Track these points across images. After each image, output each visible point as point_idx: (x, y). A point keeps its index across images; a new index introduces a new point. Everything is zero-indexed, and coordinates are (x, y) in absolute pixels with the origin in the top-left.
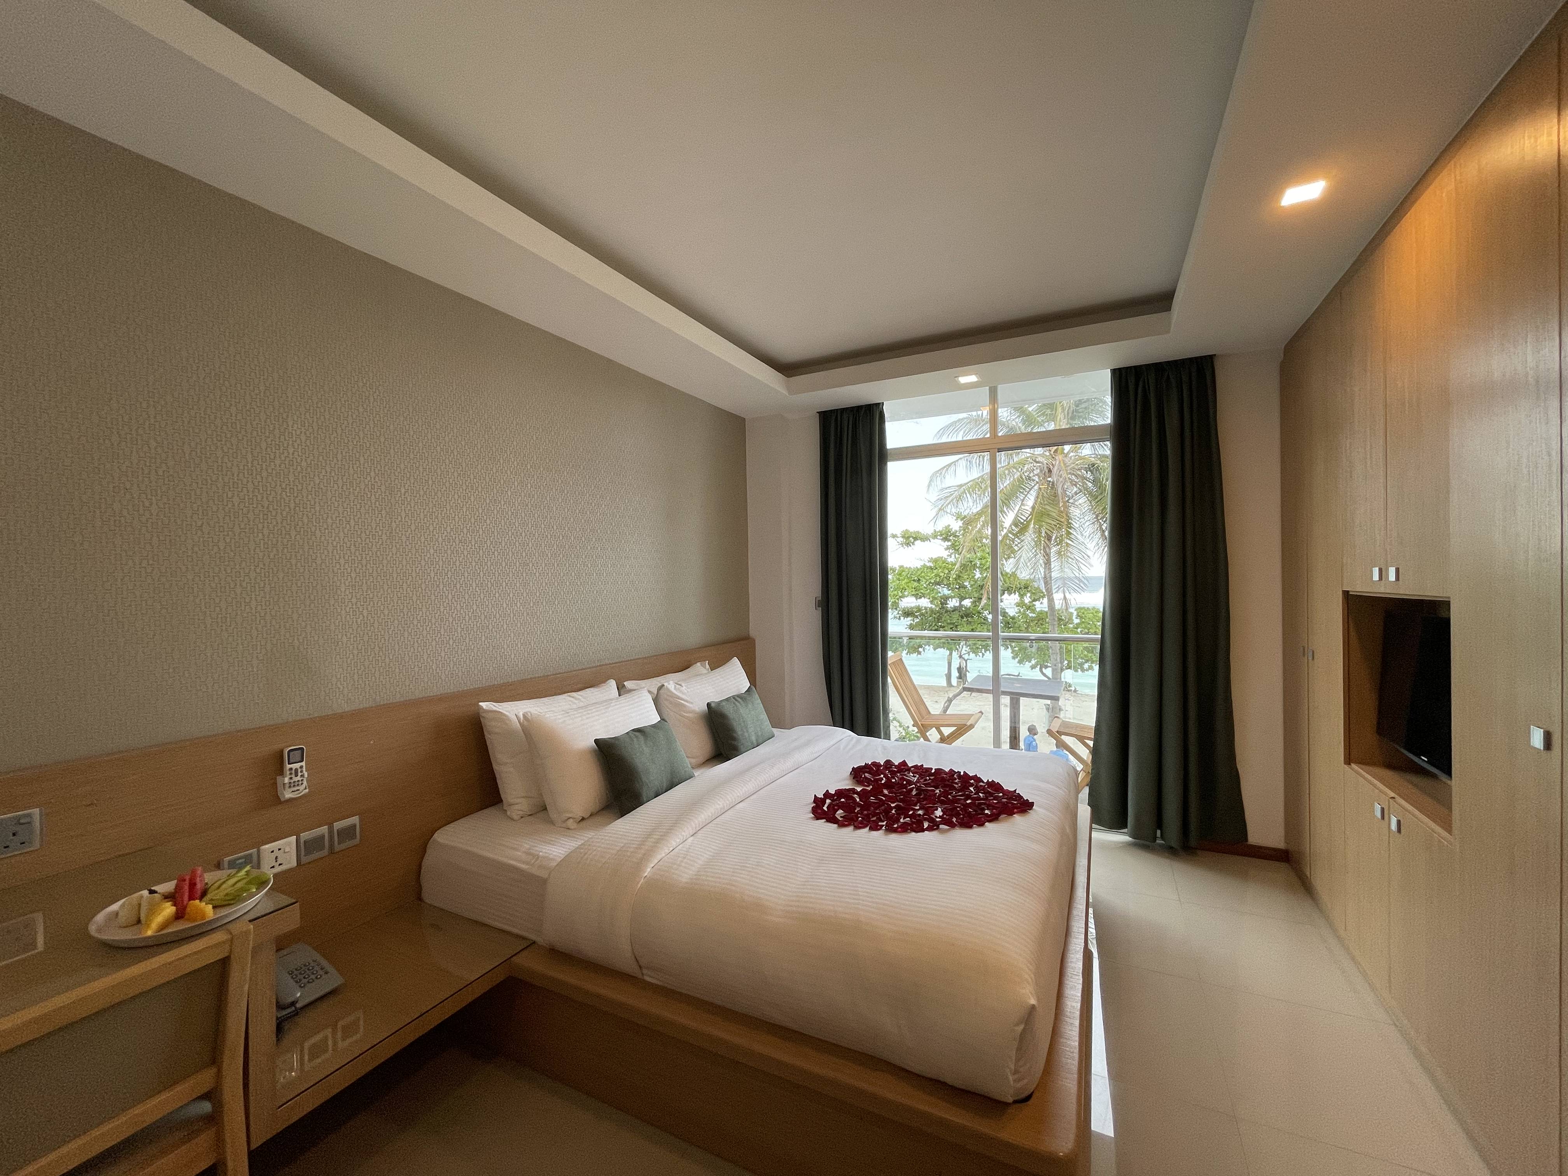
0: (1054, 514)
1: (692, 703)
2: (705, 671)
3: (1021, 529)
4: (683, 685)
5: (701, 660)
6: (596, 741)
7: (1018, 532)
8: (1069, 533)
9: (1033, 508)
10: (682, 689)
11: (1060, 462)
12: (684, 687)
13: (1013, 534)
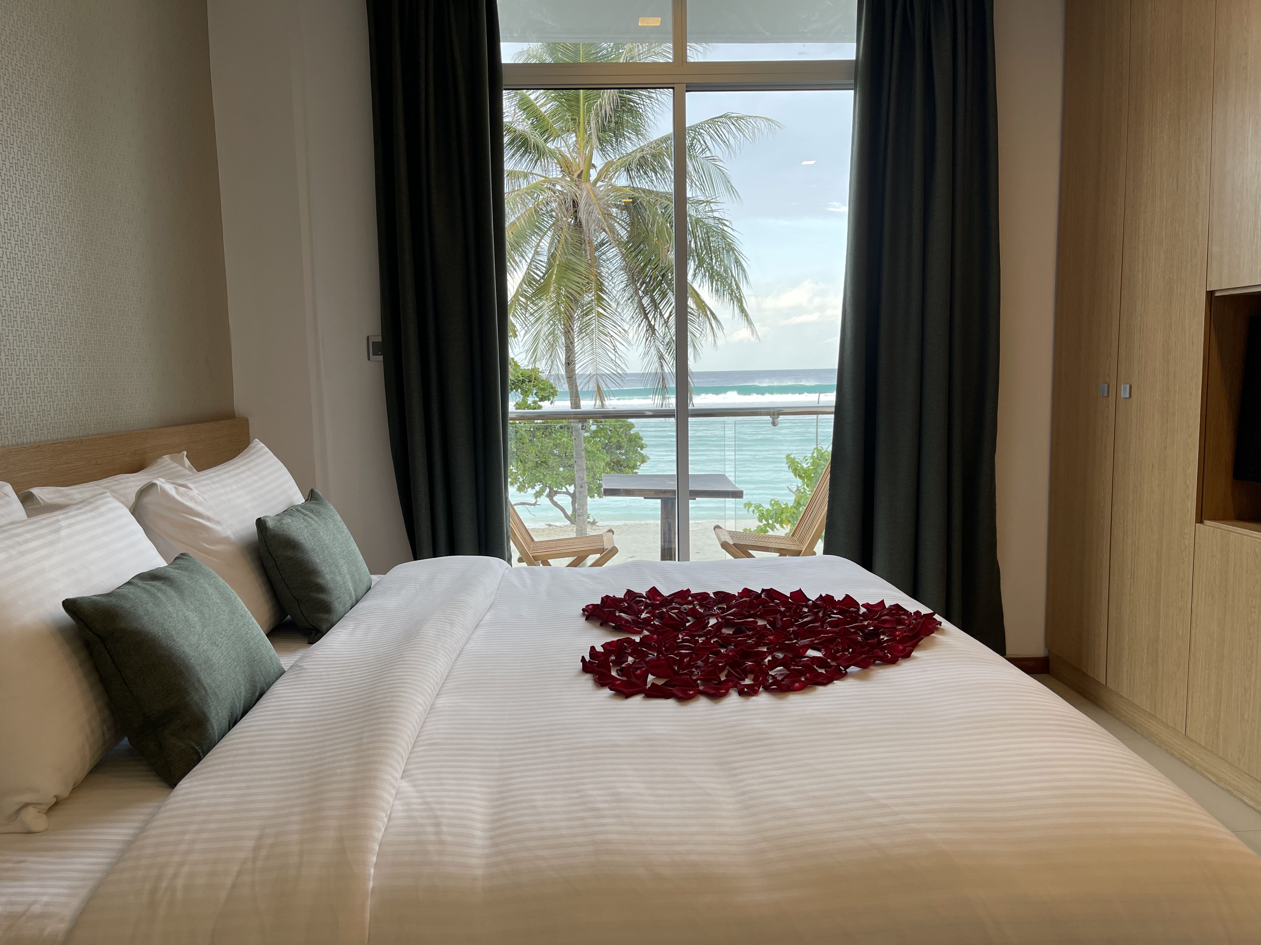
0: (582, 269)
1: (218, 523)
2: (187, 472)
3: (538, 289)
4: (191, 486)
5: (173, 450)
6: (69, 605)
7: (534, 295)
8: (600, 299)
9: (552, 257)
10: (191, 493)
11: (588, 192)
12: (195, 492)
13: (526, 297)
